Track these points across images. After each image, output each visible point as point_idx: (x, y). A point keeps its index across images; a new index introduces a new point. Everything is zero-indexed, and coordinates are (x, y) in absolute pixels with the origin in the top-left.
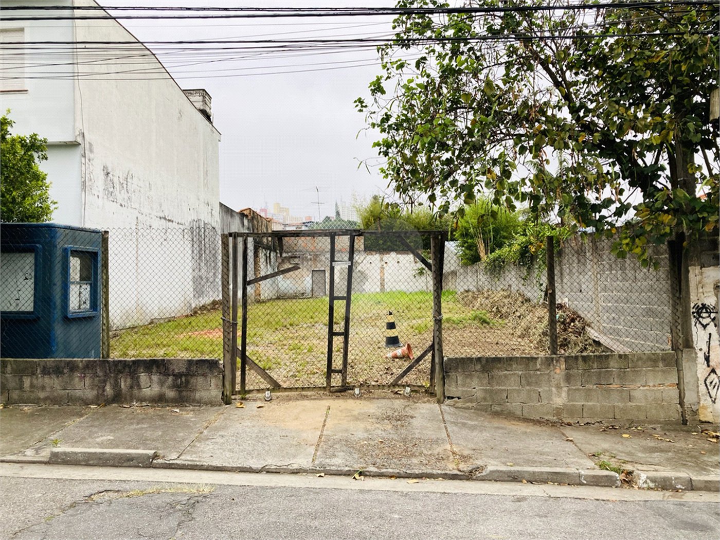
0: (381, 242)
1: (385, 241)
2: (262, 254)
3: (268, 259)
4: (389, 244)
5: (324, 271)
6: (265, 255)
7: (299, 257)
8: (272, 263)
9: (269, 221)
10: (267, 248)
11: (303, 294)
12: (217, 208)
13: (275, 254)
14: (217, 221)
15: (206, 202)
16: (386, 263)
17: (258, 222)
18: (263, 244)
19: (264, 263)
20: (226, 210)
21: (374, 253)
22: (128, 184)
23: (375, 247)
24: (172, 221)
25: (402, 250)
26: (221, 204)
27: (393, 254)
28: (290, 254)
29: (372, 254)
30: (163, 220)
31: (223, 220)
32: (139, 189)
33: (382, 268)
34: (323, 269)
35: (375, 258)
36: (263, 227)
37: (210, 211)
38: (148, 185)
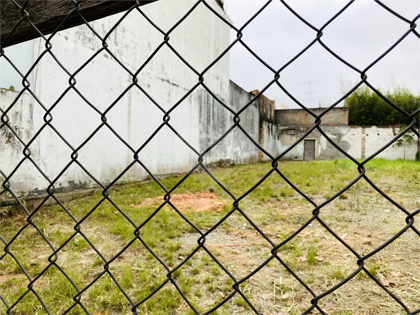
0: (364, 118)
1: (367, 117)
2: (265, 126)
3: (270, 130)
4: (370, 119)
5: (314, 140)
6: (268, 127)
7: (295, 129)
8: (274, 133)
9: (273, 102)
10: (269, 121)
11: (296, 157)
12: (228, 84)
13: (276, 126)
14: (226, 95)
15: (216, 76)
16: (367, 135)
17: (264, 102)
18: (267, 119)
19: (267, 133)
20: (236, 87)
21: (357, 127)
22: (118, 36)
23: (358, 122)
24: (178, 86)
25: (382, 125)
26: (231, 82)
27: (374, 128)
28: (287, 127)
29: (355, 128)
30: (165, 83)
31: (232, 94)
32: (133, 45)
33: (364, 139)
34: (313, 139)
35: (358, 131)
36: (268, 106)
37: (220, 84)
38: (146, 44)
